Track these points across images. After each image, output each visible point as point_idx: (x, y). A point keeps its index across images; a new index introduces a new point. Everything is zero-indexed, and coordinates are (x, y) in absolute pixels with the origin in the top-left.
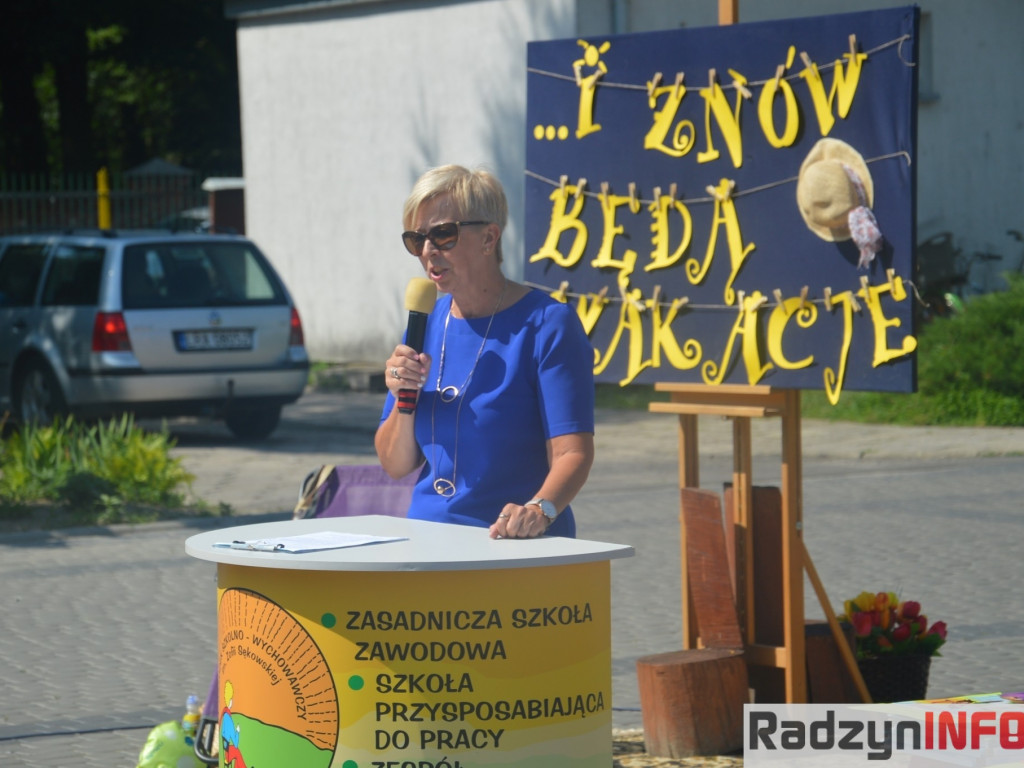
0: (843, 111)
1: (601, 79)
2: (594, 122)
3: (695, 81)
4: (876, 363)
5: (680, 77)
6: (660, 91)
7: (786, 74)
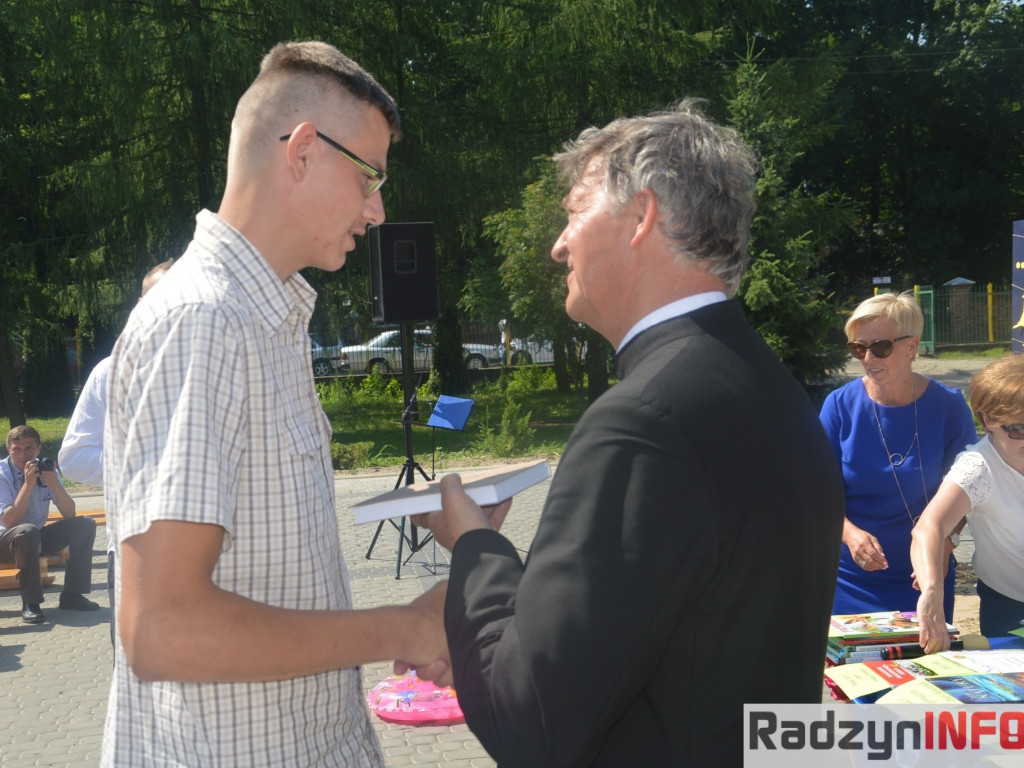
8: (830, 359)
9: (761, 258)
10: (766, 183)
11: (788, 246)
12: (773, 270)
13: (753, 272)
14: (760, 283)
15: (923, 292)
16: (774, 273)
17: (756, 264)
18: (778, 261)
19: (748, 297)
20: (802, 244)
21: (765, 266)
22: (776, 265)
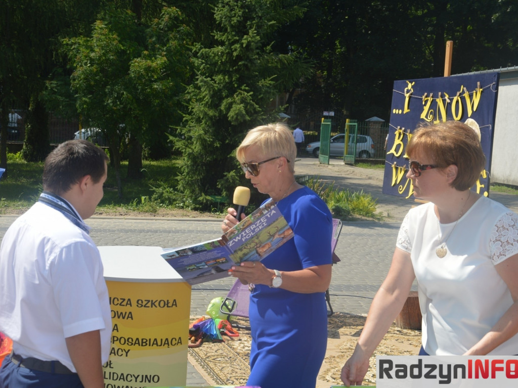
0: (475, 110)
1: (411, 94)
2: (408, 109)
3: (435, 96)
5: (431, 94)
6: (426, 99)
7: (460, 94)
9: (241, 90)
10: (249, 39)
11: (260, 84)
12: (248, 99)
13: (235, 99)
14: (238, 106)
15: (351, 124)
16: (248, 101)
17: (237, 93)
18: (251, 93)
19: (230, 115)
20: (270, 84)
21: (243, 96)
22: (250, 95)
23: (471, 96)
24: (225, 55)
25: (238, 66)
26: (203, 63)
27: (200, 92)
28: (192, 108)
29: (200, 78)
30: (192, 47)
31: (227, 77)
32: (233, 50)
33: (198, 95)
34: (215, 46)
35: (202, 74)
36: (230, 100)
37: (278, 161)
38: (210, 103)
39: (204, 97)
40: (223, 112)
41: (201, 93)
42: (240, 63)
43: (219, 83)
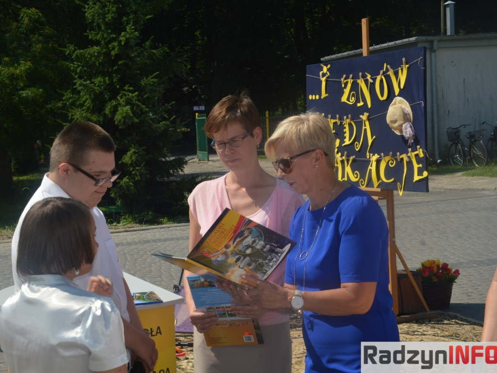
0: (402, 87)
1: (328, 78)
2: (326, 93)
3: (356, 77)
4: (414, 181)
5: (351, 76)
6: (345, 81)
7: (384, 73)
8: (174, 163)
9: (125, 90)
10: (128, 36)
11: (143, 83)
12: (134, 100)
13: (119, 101)
14: (124, 108)
16: (134, 102)
17: (121, 94)
18: (137, 93)
19: (117, 119)
20: (152, 82)
21: (127, 97)
22: (135, 96)
23: (396, 74)
24: (102, 55)
25: (118, 65)
26: (79, 66)
27: (79, 98)
28: (72, 115)
29: (78, 82)
30: (66, 50)
31: (107, 78)
32: (110, 49)
33: (77, 101)
34: (89, 46)
35: (80, 78)
36: (114, 103)
37: (313, 155)
38: (91, 108)
39: (85, 102)
40: (108, 116)
41: (81, 99)
42: (120, 62)
43: (98, 86)
